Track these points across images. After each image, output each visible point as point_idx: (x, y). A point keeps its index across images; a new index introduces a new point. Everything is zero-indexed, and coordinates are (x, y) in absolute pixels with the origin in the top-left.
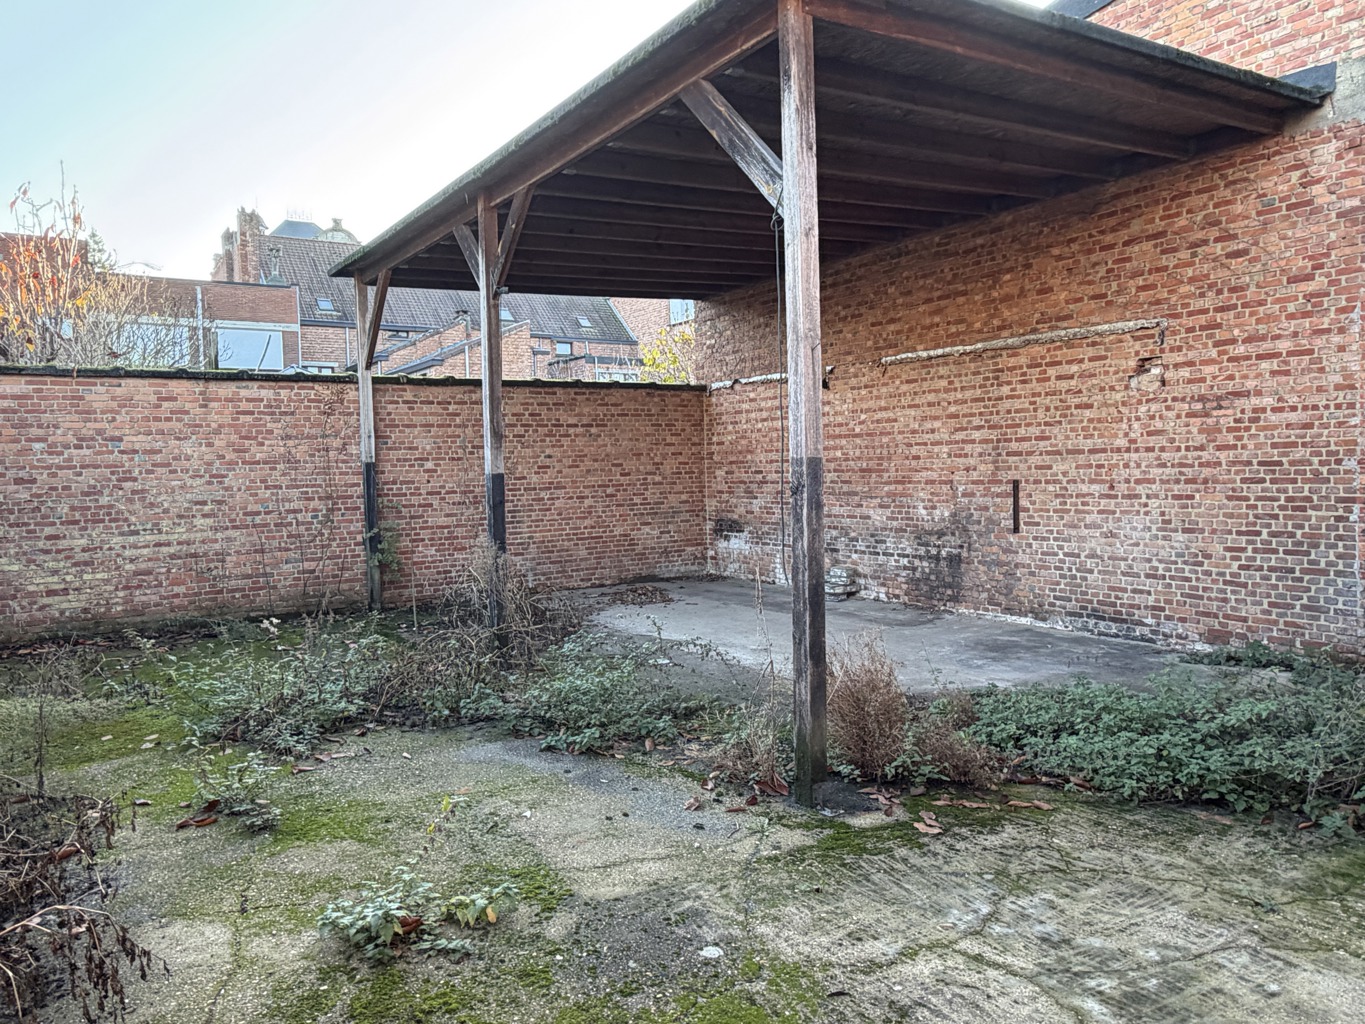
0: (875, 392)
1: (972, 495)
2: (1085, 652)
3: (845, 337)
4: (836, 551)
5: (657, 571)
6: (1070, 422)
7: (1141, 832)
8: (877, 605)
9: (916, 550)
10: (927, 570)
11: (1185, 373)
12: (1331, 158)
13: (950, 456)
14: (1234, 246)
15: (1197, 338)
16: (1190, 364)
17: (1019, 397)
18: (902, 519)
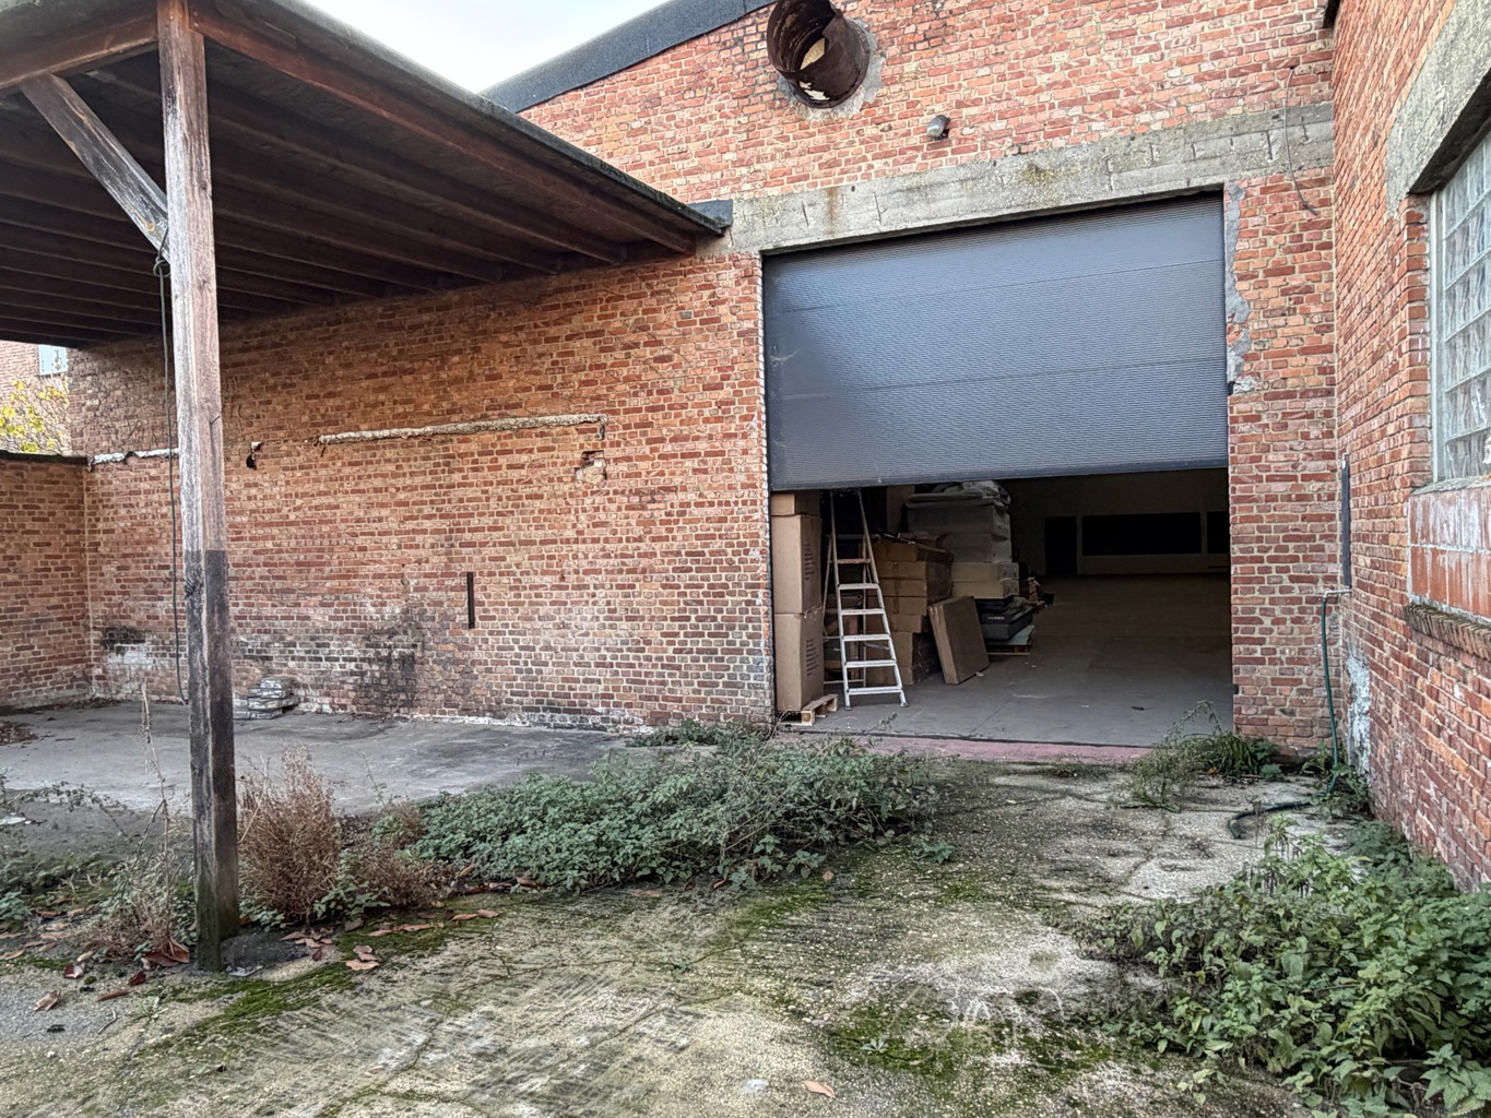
0: (313, 474)
1: (425, 589)
2: (541, 747)
3: (275, 410)
4: (269, 659)
5: (12, 701)
6: (522, 513)
7: (581, 921)
8: (320, 718)
9: (365, 652)
10: (377, 674)
11: (623, 467)
12: (731, 283)
13: (400, 547)
14: (660, 352)
15: (632, 435)
16: (628, 459)
17: (471, 485)
18: (347, 618)
